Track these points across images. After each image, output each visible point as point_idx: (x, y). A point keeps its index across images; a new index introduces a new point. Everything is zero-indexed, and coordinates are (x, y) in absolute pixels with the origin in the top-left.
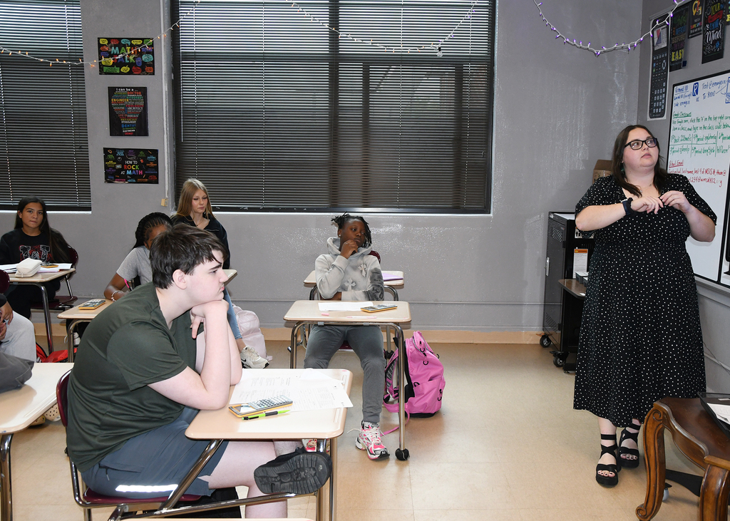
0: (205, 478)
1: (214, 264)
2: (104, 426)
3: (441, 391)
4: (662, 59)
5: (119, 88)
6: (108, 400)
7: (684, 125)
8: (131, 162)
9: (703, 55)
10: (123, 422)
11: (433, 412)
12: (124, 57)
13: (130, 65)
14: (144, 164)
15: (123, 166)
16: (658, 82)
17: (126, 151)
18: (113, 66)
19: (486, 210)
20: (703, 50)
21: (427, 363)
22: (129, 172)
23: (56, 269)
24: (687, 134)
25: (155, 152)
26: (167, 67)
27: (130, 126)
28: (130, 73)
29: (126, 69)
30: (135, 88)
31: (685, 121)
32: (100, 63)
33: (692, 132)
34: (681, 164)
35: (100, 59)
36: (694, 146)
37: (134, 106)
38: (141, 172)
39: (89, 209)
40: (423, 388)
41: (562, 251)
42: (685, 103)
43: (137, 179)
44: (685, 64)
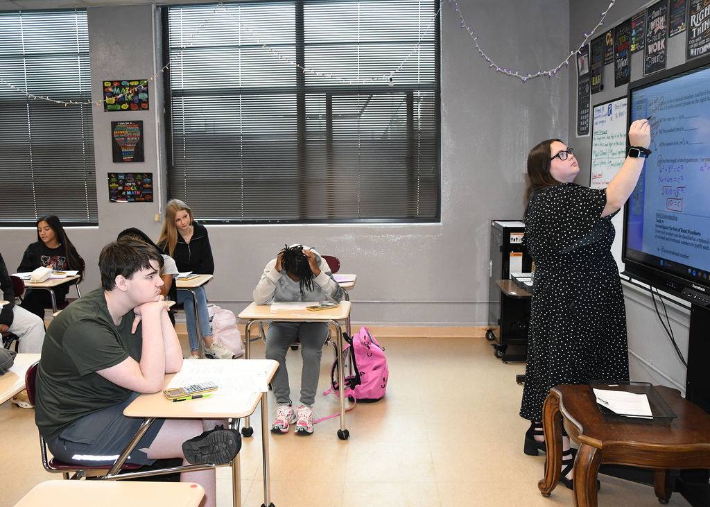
0: (144, 450)
1: (151, 271)
2: (63, 406)
3: (385, 380)
4: (586, 83)
5: (120, 122)
6: (65, 385)
7: (602, 141)
8: (130, 184)
9: (616, 80)
10: (78, 402)
11: (378, 397)
12: (124, 96)
13: (129, 102)
14: (141, 185)
15: (124, 188)
16: (583, 104)
17: (126, 174)
18: (115, 104)
19: (437, 218)
20: (616, 76)
21: (371, 355)
22: (129, 193)
23: (65, 276)
24: (605, 149)
25: (150, 175)
26: (159, 103)
27: (129, 154)
28: (129, 109)
29: (125, 106)
30: (133, 122)
31: (603, 138)
32: (105, 102)
33: (608, 148)
34: (600, 176)
35: (105, 99)
36: (610, 160)
37: (132, 136)
38: (138, 193)
39: (96, 224)
40: (368, 377)
41: (500, 255)
42: (603, 122)
43: (135, 198)
44: (602, 88)
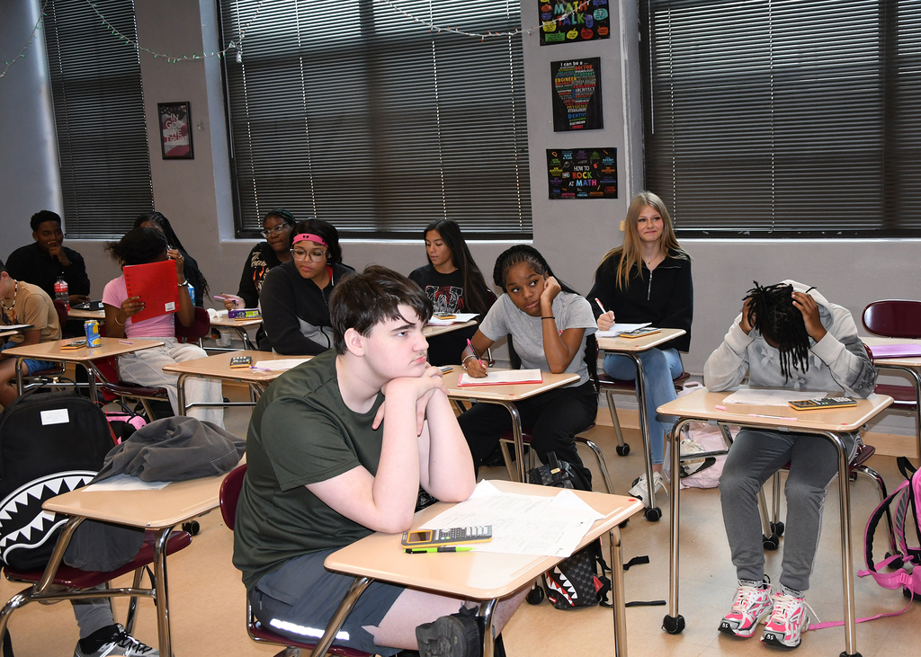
2: (265, 536)
5: (564, 62)
6: (271, 502)
8: (581, 168)
12: (570, 17)
13: (579, 27)
14: (599, 169)
15: (571, 174)
17: (575, 151)
18: (556, 31)
22: (579, 183)
25: (612, 152)
26: (627, 23)
27: (578, 116)
28: (579, 39)
29: (572, 34)
30: (584, 60)
32: (541, 29)
35: (541, 24)
37: (584, 86)
38: (594, 182)
39: (530, 237)
43: (590, 192)
